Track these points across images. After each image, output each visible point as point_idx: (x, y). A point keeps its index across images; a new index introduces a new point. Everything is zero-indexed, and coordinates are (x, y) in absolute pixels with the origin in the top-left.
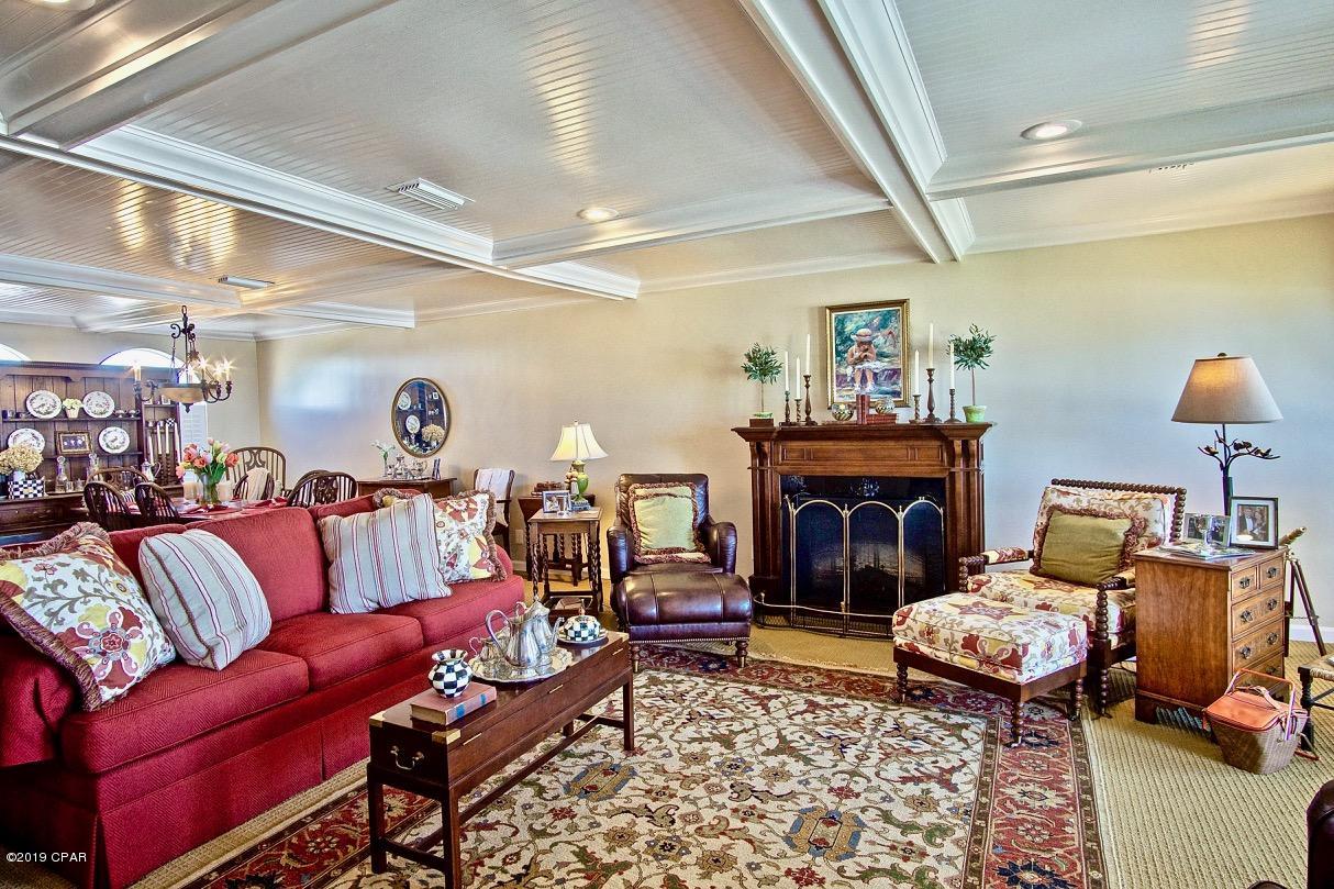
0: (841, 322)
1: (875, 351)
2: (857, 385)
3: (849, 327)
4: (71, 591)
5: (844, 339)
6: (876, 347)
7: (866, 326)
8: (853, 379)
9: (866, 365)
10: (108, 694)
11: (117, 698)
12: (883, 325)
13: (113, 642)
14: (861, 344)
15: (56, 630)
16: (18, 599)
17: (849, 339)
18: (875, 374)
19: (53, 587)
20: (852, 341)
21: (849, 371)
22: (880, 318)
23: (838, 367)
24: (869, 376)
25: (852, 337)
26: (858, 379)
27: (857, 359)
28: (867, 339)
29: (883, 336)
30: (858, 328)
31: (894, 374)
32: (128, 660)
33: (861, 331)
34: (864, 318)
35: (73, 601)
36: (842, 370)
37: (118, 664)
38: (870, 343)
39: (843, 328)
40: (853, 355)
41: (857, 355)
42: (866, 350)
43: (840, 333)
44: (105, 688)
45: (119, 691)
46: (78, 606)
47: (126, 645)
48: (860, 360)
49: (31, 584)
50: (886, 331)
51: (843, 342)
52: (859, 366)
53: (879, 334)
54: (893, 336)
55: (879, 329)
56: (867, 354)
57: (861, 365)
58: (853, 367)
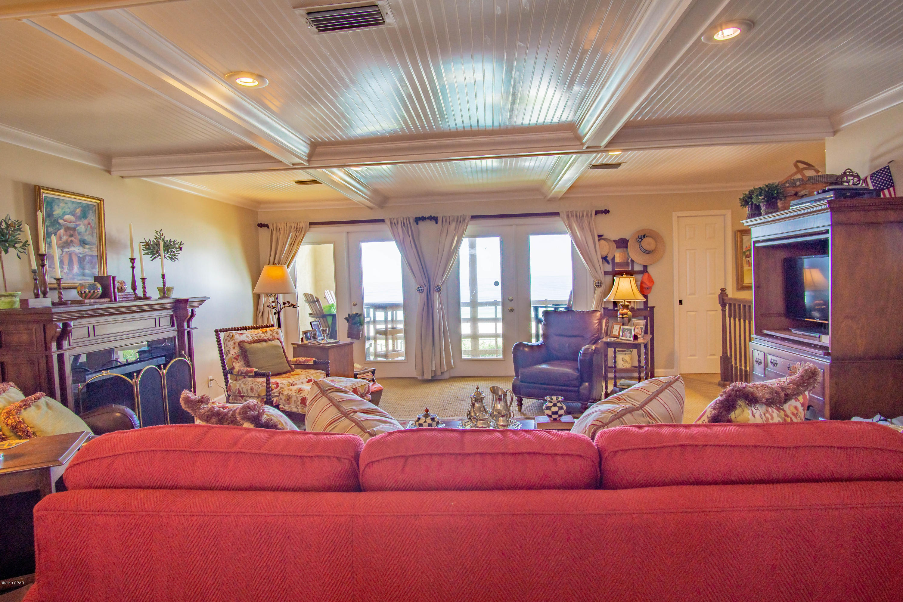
0: (50, 204)
1: (79, 237)
2: (66, 267)
3: (57, 211)
5: (53, 221)
6: (79, 234)
7: (71, 214)
8: (62, 261)
9: (72, 249)
14: (68, 228)
18: (79, 257)
20: (59, 224)
21: (58, 253)
24: (75, 259)
25: (61, 221)
27: (64, 243)
28: (72, 225)
29: (84, 225)
30: (64, 213)
33: (67, 217)
34: (68, 205)
38: (74, 229)
39: (52, 210)
40: (61, 238)
42: (72, 236)
43: (49, 215)
48: (68, 244)
51: (52, 224)
52: (66, 250)
53: (81, 223)
54: (91, 227)
55: (81, 219)
56: (72, 238)
57: (68, 248)
58: (62, 250)
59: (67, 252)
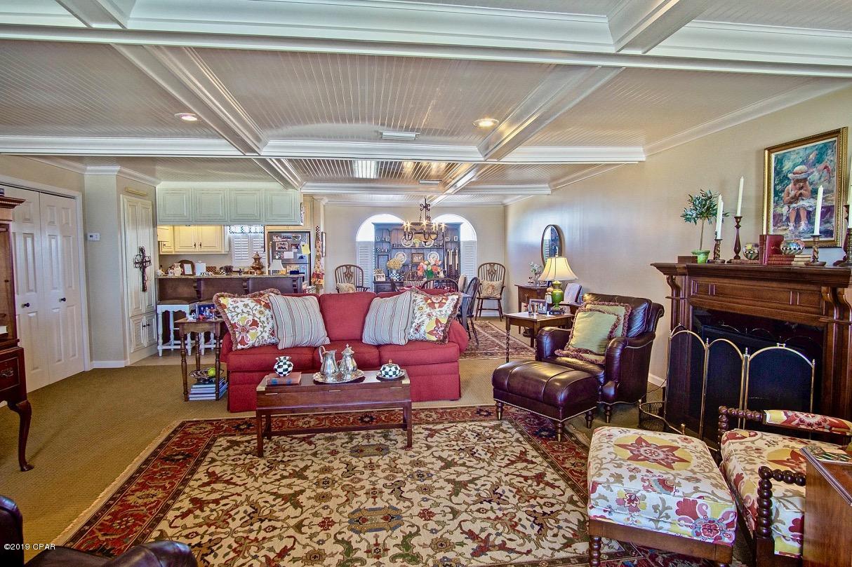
0: (780, 161)
1: (810, 188)
2: (791, 224)
3: (787, 165)
4: (239, 311)
5: (782, 178)
6: (811, 183)
7: (803, 163)
8: (788, 219)
9: (801, 203)
10: (240, 347)
11: (243, 349)
12: (819, 160)
13: (245, 330)
14: (798, 181)
15: (232, 322)
16: (225, 310)
17: (786, 177)
18: (809, 212)
19: (234, 308)
20: (789, 179)
21: (785, 210)
22: (816, 152)
23: (775, 207)
24: (803, 214)
25: (790, 175)
26: (792, 219)
27: (792, 198)
28: (803, 176)
29: (819, 171)
30: (795, 166)
31: (827, 212)
32: (247, 337)
33: (797, 169)
34: (801, 154)
35: (238, 314)
36: (779, 210)
37: (243, 337)
38: (805, 180)
39: (782, 168)
40: (789, 193)
41: (792, 193)
42: (801, 188)
43: (778, 173)
44: (239, 344)
45: (243, 347)
46: (239, 316)
47: (248, 332)
48: (796, 199)
49: (229, 306)
50: (821, 166)
51: (781, 182)
52: (794, 205)
53: (814, 169)
54: (828, 170)
55: (815, 165)
56: (802, 191)
57: (796, 203)
58: (789, 207)
59: (794, 208)
